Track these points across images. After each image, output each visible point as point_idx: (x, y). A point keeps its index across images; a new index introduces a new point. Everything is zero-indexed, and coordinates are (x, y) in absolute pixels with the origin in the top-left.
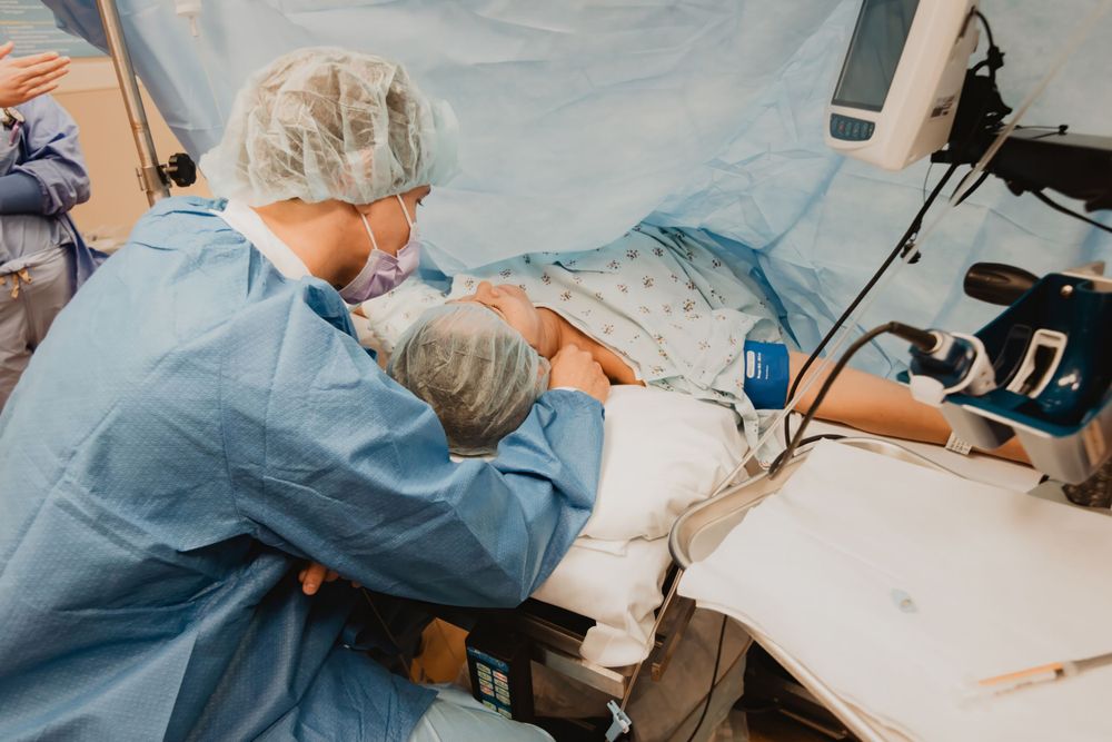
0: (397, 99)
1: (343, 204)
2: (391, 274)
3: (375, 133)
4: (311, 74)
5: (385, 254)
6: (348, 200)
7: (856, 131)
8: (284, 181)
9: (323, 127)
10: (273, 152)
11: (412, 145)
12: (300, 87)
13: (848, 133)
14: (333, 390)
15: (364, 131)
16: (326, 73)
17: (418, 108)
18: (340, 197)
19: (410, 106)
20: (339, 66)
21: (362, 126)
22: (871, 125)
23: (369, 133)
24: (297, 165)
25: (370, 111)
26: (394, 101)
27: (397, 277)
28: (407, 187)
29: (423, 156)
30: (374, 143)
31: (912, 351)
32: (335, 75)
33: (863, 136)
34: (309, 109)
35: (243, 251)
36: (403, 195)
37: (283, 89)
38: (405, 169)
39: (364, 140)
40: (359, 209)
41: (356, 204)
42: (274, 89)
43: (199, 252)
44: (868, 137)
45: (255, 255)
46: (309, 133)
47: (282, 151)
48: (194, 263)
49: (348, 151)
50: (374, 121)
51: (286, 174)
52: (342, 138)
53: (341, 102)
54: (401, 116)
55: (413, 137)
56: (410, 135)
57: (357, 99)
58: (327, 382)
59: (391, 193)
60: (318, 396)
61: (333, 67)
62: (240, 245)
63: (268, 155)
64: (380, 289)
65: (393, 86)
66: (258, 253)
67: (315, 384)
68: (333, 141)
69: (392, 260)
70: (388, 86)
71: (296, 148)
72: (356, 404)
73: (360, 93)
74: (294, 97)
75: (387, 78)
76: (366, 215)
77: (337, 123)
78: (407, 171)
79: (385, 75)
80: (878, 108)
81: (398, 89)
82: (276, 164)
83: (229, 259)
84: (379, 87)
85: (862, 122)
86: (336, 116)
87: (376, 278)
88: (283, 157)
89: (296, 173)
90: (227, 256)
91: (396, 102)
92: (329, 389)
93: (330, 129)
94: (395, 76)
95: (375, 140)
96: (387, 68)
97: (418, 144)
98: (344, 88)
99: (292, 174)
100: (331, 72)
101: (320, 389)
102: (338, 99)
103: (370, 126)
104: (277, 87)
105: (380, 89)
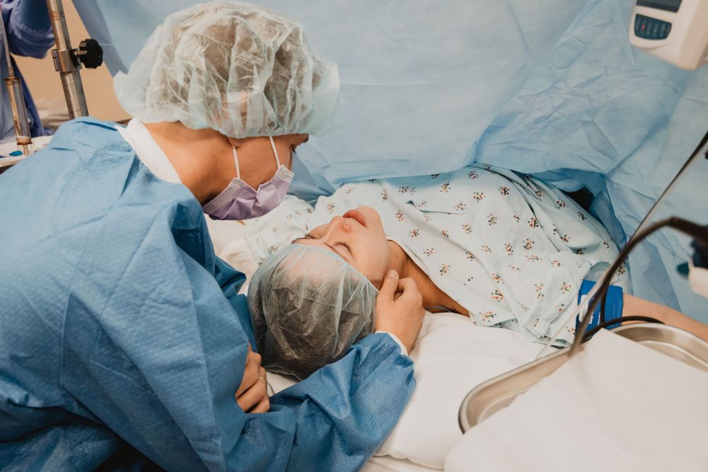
0: (285, 55)
1: (218, 134)
2: (250, 203)
3: (255, 82)
4: (213, 22)
5: (246, 185)
6: (223, 132)
7: (655, 31)
8: (172, 106)
9: (213, 67)
10: (168, 80)
11: (289, 97)
12: (200, 33)
13: (648, 33)
14: (166, 305)
15: (245, 77)
16: (227, 23)
17: (301, 66)
18: (216, 128)
19: (295, 63)
20: (239, 19)
21: (245, 73)
22: (668, 25)
23: (249, 80)
24: (184, 94)
25: (253, 62)
26: (282, 57)
27: (255, 207)
28: (279, 132)
29: (298, 108)
30: (252, 89)
31: (693, 245)
32: (233, 26)
33: (661, 36)
34: (204, 50)
35: (128, 158)
36: (275, 138)
37: (189, 31)
38: (279, 116)
39: (245, 84)
40: (232, 142)
41: (229, 136)
42: (185, 29)
43: (90, 156)
44: (665, 36)
45: (136, 162)
46: (198, 70)
47: (175, 81)
48: (85, 165)
49: (230, 91)
50: (255, 71)
51: (175, 101)
52: (227, 80)
53: (233, 50)
54: (287, 71)
55: (291, 89)
56: (289, 88)
57: (247, 49)
58: (163, 296)
59: (263, 134)
60: (152, 307)
61: (234, 19)
62: (127, 154)
63: (164, 81)
64: (238, 214)
65: (284, 44)
66: (139, 161)
67: (153, 295)
68: (219, 81)
69: (251, 192)
70: (279, 43)
71: (188, 81)
72: (181, 322)
73: (250, 46)
74: (195, 38)
75: (281, 37)
76: (236, 148)
77: (226, 67)
78: (281, 119)
79: (280, 34)
80: (675, 9)
81: (288, 48)
82: (169, 91)
83: (114, 164)
84: (273, 43)
85: (661, 22)
86: (226, 60)
87: (235, 203)
88: (176, 87)
89: (183, 101)
90: (113, 161)
91: (284, 58)
92: (163, 303)
93: (218, 70)
94: (290, 35)
95: (254, 87)
96: (285, 28)
97: (294, 98)
98: (238, 39)
99: (179, 101)
100: (231, 24)
101: (155, 301)
102: (231, 47)
103: (252, 74)
104: (187, 28)
105: (271, 45)
